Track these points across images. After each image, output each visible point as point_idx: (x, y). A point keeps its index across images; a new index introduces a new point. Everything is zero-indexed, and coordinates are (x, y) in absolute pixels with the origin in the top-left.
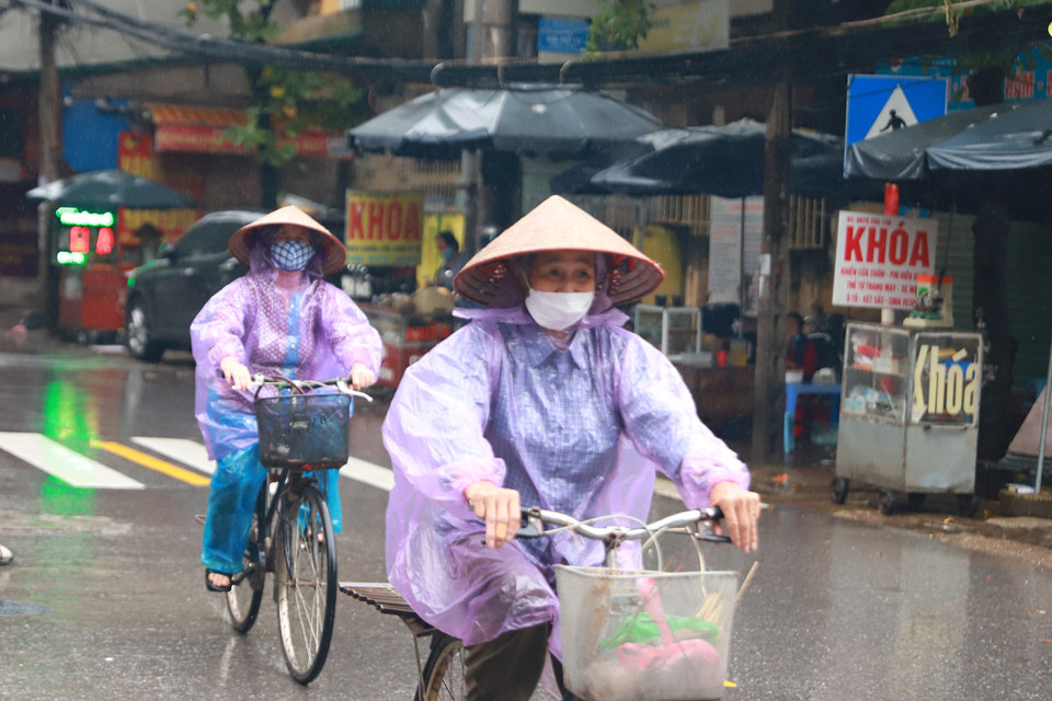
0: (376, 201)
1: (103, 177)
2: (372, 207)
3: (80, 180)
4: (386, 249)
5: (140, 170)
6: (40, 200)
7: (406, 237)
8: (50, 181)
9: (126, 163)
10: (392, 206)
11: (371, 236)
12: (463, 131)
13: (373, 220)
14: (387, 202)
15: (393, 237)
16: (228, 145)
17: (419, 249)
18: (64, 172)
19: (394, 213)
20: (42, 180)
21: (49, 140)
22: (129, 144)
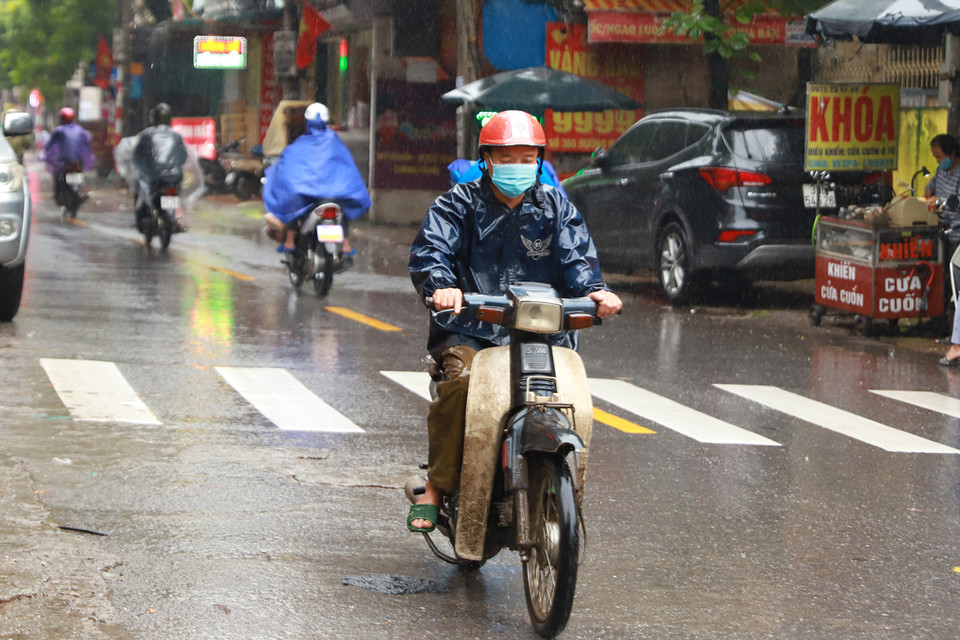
0: (842, 96)
1: (528, 75)
2: (837, 101)
3: (501, 78)
4: (854, 151)
5: (571, 66)
6: (459, 102)
7: (878, 138)
8: (468, 81)
9: (554, 57)
10: (861, 101)
11: (836, 138)
12: (948, 11)
13: (837, 118)
14: (855, 97)
15: (861, 138)
16: (669, 35)
17: (894, 151)
18: (484, 71)
19: (864, 108)
20: (460, 80)
21: (466, 36)
22: (557, 36)
